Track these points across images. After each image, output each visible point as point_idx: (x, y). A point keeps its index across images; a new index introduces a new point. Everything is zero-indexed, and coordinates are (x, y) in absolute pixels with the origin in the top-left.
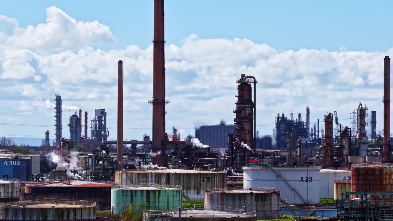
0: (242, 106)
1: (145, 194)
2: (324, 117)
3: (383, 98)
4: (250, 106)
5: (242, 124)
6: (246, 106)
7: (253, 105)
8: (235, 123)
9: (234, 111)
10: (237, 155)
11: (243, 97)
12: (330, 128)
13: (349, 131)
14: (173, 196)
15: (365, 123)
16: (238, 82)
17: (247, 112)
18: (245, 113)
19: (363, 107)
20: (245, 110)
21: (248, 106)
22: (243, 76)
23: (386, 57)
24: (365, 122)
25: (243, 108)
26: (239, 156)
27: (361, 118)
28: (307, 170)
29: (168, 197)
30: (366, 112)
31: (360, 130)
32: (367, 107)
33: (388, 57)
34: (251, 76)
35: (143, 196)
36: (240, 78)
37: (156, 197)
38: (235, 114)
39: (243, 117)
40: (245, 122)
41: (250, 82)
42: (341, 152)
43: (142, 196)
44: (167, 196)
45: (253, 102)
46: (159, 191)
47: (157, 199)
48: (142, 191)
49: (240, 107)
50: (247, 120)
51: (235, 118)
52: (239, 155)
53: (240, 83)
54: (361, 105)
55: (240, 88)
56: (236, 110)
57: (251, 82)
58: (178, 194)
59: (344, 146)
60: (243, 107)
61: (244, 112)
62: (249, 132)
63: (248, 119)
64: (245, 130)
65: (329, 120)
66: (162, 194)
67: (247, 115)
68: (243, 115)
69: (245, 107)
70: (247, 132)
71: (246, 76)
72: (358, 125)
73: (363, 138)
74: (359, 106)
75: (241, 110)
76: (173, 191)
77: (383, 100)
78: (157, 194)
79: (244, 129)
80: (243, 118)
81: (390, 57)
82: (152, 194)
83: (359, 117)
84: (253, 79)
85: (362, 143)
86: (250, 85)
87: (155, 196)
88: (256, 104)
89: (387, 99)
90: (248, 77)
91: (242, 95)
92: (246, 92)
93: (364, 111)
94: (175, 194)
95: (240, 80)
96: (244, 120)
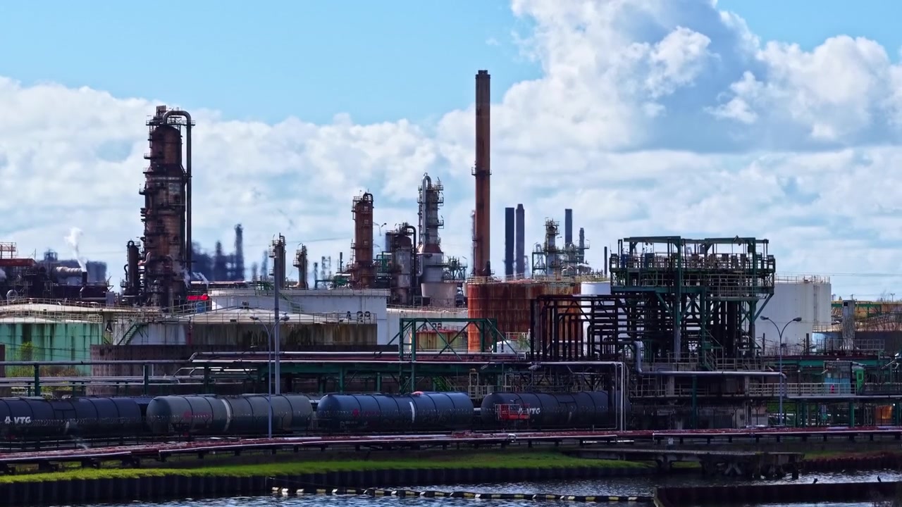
0: (161, 178)
1: (19, 332)
2: (354, 201)
3: (475, 166)
4: (178, 179)
5: (161, 222)
6: (170, 178)
7: (186, 178)
8: (144, 218)
9: (142, 191)
10: (153, 289)
11: (163, 158)
12: (368, 228)
13: (411, 234)
14: (84, 337)
15: (438, 221)
16: (151, 124)
17: (171, 193)
18: (167, 194)
19: (434, 183)
20: (166, 189)
21: (173, 178)
22: (161, 110)
23: (480, 71)
24: (437, 218)
25: (162, 185)
26: (158, 293)
27: (428, 209)
28: (361, 297)
29: (73, 338)
30: (440, 196)
31: (427, 235)
32: (442, 184)
33: (486, 71)
34: (180, 110)
35: (15, 336)
36: (155, 114)
37: (46, 339)
38: (143, 197)
39: (162, 205)
40: (168, 215)
41: (178, 125)
42: (394, 282)
43: (13, 336)
44: (70, 338)
45: (186, 170)
46: (53, 326)
47: (47, 344)
48: (13, 326)
49: (156, 181)
50: (169, 212)
51: (144, 207)
52: (156, 290)
53: (155, 127)
54: (428, 179)
55: (156, 138)
56: (145, 188)
57: (180, 125)
58: (95, 333)
59: (399, 267)
60: (162, 181)
61: (164, 192)
62: (176, 238)
63: (173, 210)
64: (166, 235)
65: (365, 207)
66: (59, 332)
67: (171, 200)
68: (162, 199)
69: (167, 181)
70: (171, 239)
71: (168, 109)
72: (421, 224)
73: (434, 254)
74: (424, 182)
75: (159, 188)
76: (85, 324)
77: (474, 169)
78: (47, 332)
79: (166, 232)
80: (162, 207)
81: (488, 73)
82: (35, 333)
83: (424, 207)
84: (184, 118)
85: (430, 266)
86: (179, 132)
87: (42, 337)
88: (192, 175)
89: (483, 169)
90: (173, 113)
91: (160, 153)
92: (168, 148)
93: (436, 193)
94: (88, 333)
95: (155, 118)
96: (165, 212)
